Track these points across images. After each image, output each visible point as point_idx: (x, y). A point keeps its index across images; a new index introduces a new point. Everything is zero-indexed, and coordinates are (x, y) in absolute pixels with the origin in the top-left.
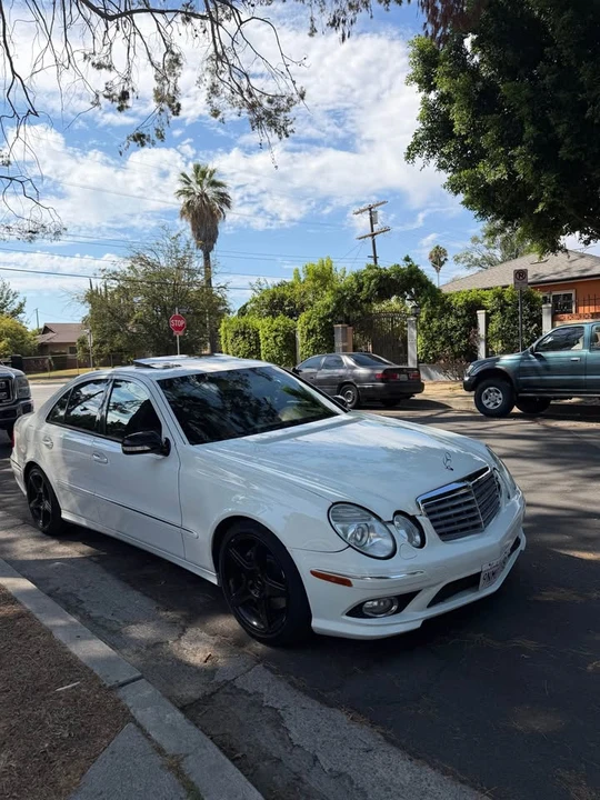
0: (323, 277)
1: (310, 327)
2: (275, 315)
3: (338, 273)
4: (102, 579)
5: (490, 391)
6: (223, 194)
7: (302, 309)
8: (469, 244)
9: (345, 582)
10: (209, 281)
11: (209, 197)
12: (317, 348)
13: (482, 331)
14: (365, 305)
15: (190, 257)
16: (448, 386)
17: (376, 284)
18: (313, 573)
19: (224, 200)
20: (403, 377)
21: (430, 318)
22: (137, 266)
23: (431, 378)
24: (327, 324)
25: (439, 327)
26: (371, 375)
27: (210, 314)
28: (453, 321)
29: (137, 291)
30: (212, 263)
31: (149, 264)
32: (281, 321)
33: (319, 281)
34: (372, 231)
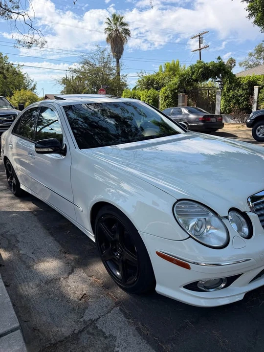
0: (173, 70)
1: (166, 95)
2: (149, 89)
3: (181, 67)
4: (35, 227)
5: (261, 128)
6: (126, 30)
7: (163, 85)
8: (248, 57)
9: (185, 265)
10: (119, 73)
11: (120, 31)
12: (169, 105)
13: (256, 97)
14: (195, 83)
15: (110, 61)
16: (235, 126)
17: (201, 72)
18: (158, 254)
19: (127, 32)
20: (213, 120)
21: (229, 90)
22: (85, 66)
23: (226, 122)
24: (175, 93)
25: (233, 95)
26: (197, 118)
27: (119, 90)
28: (241, 92)
29: (85, 78)
30: (120, 65)
31: (91, 65)
32: (152, 91)
33: (172, 72)
34: (200, 47)
